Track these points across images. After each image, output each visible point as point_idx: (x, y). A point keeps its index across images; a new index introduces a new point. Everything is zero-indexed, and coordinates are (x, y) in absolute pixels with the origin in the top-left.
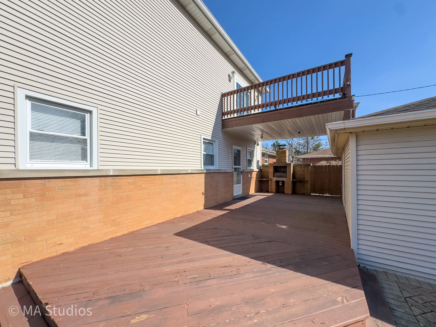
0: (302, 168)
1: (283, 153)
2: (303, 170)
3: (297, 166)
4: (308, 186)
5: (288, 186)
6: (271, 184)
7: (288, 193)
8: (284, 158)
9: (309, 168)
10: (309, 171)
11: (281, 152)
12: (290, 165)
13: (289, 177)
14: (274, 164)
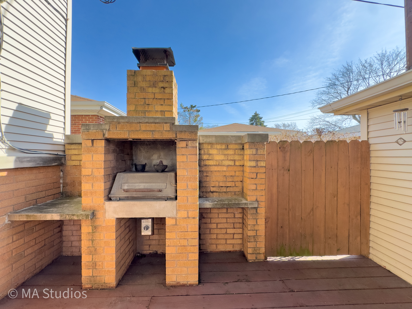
0: (231, 152)
1: (161, 85)
2: (234, 161)
3: (211, 144)
5: (184, 242)
6: (93, 241)
7: (182, 280)
8: (162, 105)
9: (260, 152)
10: (263, 164)
11: (148, 79)
12: (193, 137)
13: (187, 197)
14: (109, 130)
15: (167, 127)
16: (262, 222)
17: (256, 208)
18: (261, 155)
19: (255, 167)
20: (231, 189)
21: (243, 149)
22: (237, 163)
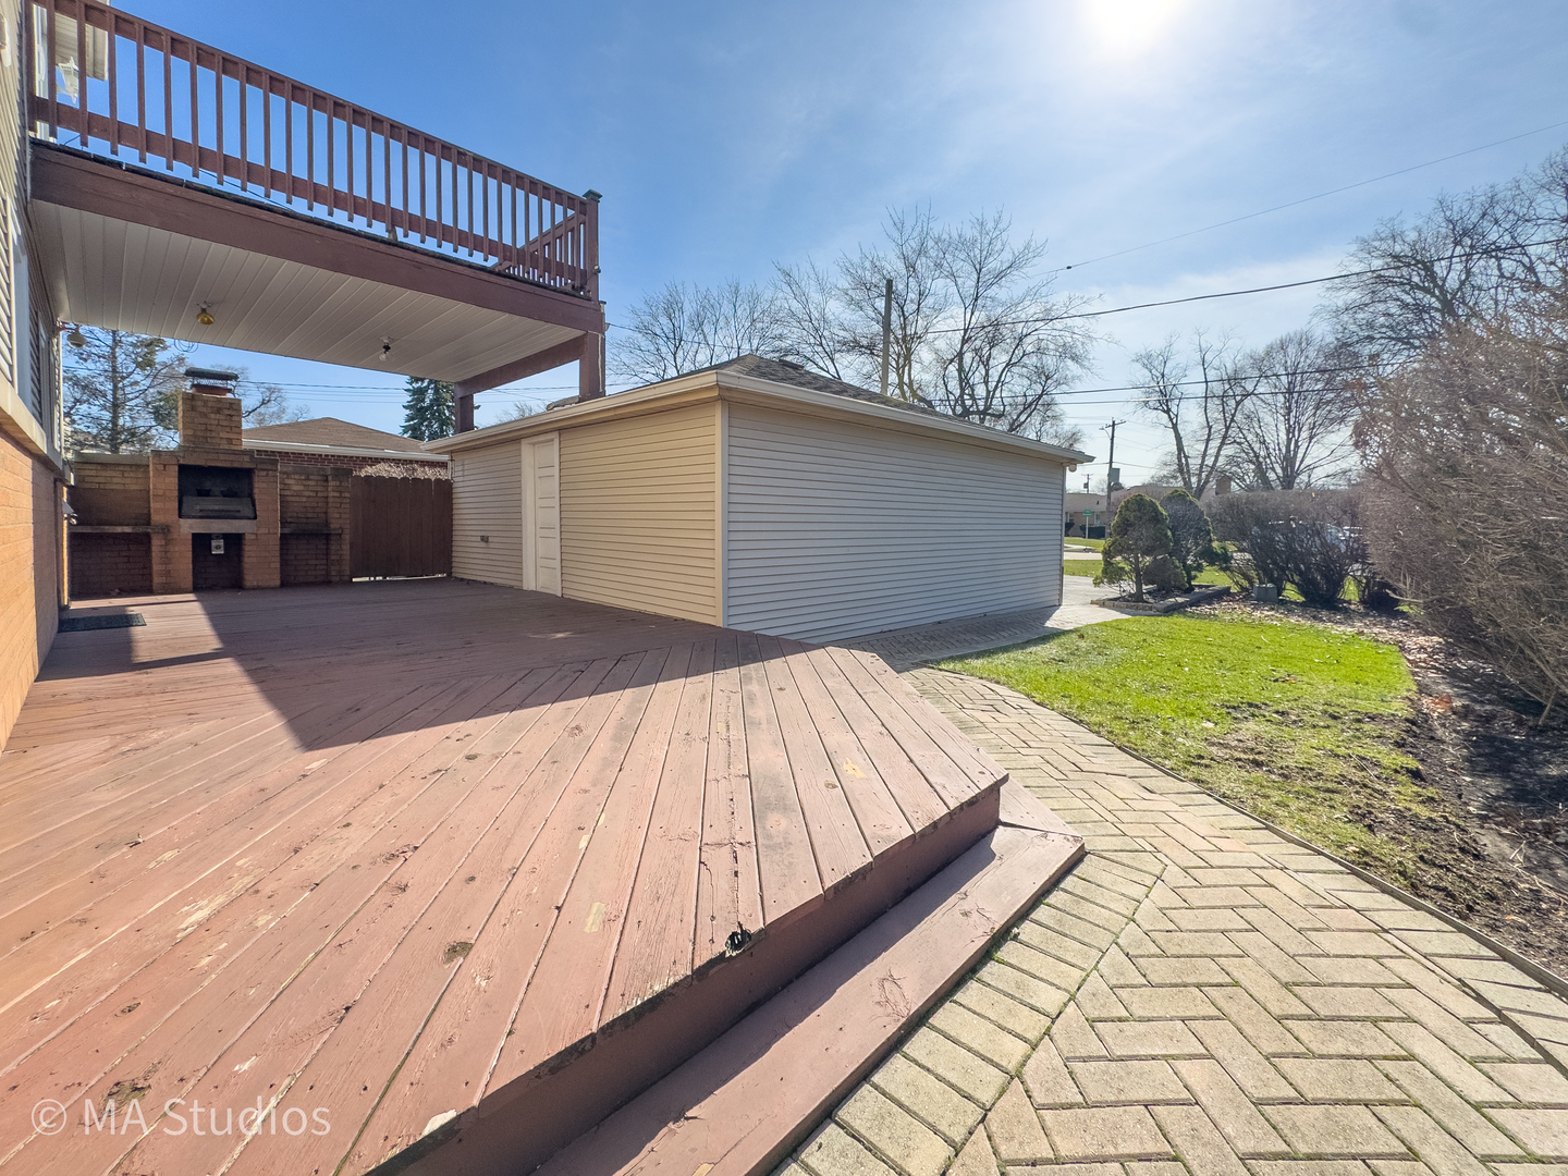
1: (227, 412)
2: (317, 492)
4: (345, 550)
5: (265, 554)
6: (166, 552)
7: (263, 582)
8: (229, 433)
9: (345, 484)
10: (347, 495)
11: (210, 404)
12: (273, 468)
13: (268, 516)
14: (184, 457)
15: (247, 458)
16: (346, 547)
17: (340, 535)
18: (345, 486)
19: (339, 497)
20: (312, 521)
21: (327, 481)
22: (320, 495)
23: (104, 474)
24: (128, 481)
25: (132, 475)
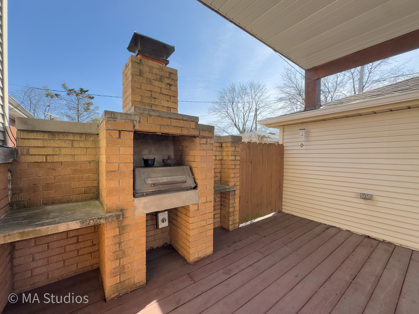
1: (167, 81)
2: (216, 156)
4: (237, 203)
5: (204, 223)
6: (120, 243)
7: (202, 255)
8: (168, 101)
9: (237, 149)
10: (238, 158)
11: (155, 71)
12: (211, 135)
13: (206, 185)
14: (139, 122)
15: (193, 125)
16: (237, 200)
17: (234, 191)
18: (237, 151)
19: (234, 160)
21: (221, 147)
22: (218, 158)
23: (52, 143)
24: (77, 152)
25: (82, 145)
